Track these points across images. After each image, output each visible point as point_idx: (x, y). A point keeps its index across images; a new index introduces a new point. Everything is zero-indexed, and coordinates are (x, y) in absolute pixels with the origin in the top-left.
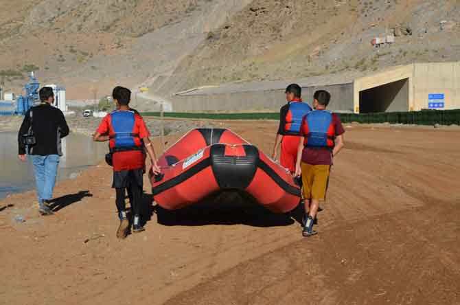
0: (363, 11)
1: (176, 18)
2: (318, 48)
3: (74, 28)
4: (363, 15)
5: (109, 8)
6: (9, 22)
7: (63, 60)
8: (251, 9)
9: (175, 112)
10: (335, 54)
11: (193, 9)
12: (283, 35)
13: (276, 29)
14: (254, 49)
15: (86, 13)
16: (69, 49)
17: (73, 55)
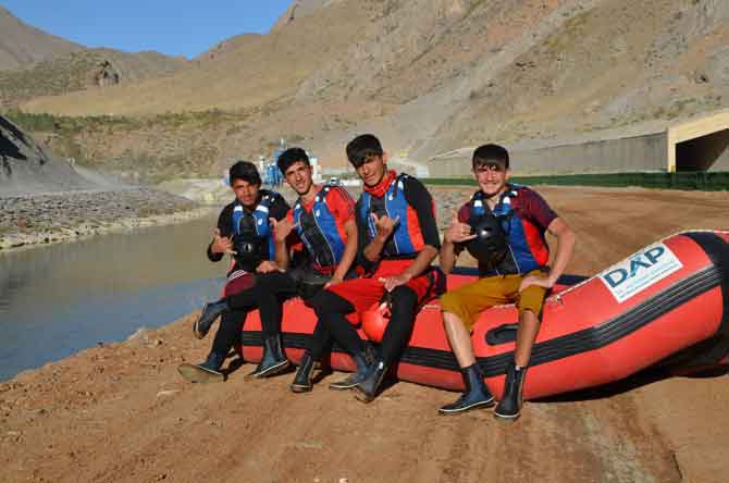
0: (646, 61)
1: (440, 84)
2: (596, 103)
3: (341, 98)
4: (647, 65)
5: (374, 77)
6: (283, 97)
7: (328, 130)
8: (518, 65)
9: (434, 177)
10: (615, 107)
11: (457, 75)
12: (554, 89)
13: (546, 85)
14: (521, 107)
15: (352, 82)
16: (333, 118)
17: (338, 124)
